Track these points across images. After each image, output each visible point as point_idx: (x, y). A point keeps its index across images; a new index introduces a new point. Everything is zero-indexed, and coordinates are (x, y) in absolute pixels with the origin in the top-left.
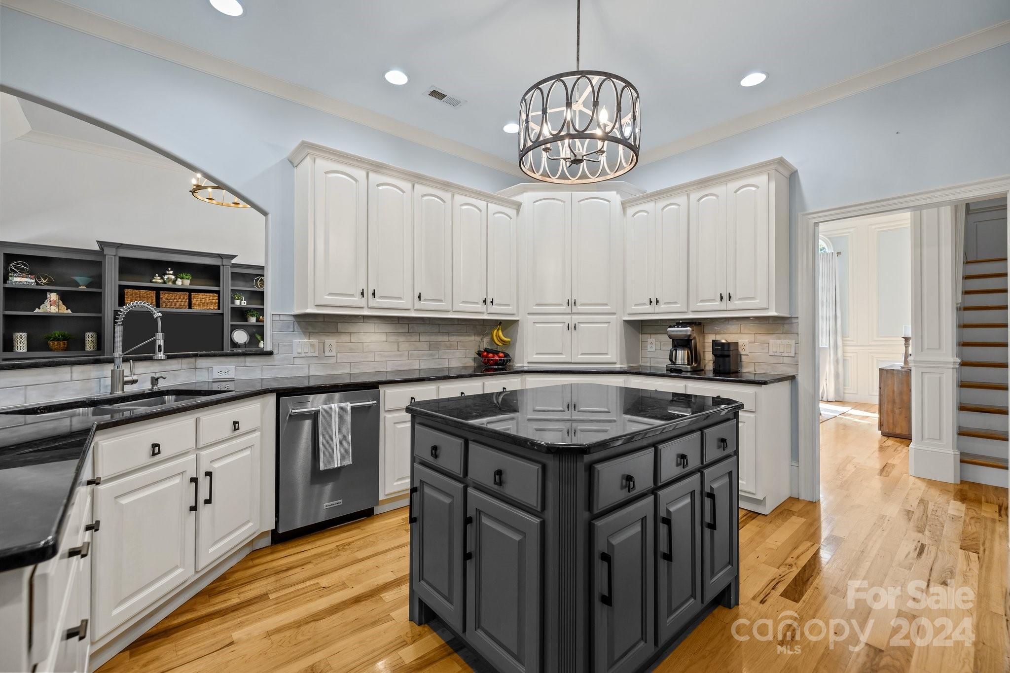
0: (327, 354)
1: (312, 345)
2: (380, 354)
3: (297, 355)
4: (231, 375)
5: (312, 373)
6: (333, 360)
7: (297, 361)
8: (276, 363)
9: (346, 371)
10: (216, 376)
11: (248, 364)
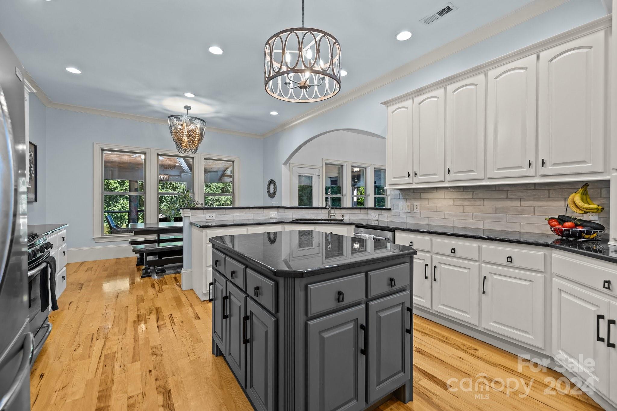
0: (415, 211)
1: (408, 206)
2: (448, 214)
3: (401, 211)
4: (376, 218)
5: (408, 221)
6: (418, 215)
7: (401, 214)
8: (392, 214)
9: (426, 222)
10: (373, 218)
11: (383, 214)
